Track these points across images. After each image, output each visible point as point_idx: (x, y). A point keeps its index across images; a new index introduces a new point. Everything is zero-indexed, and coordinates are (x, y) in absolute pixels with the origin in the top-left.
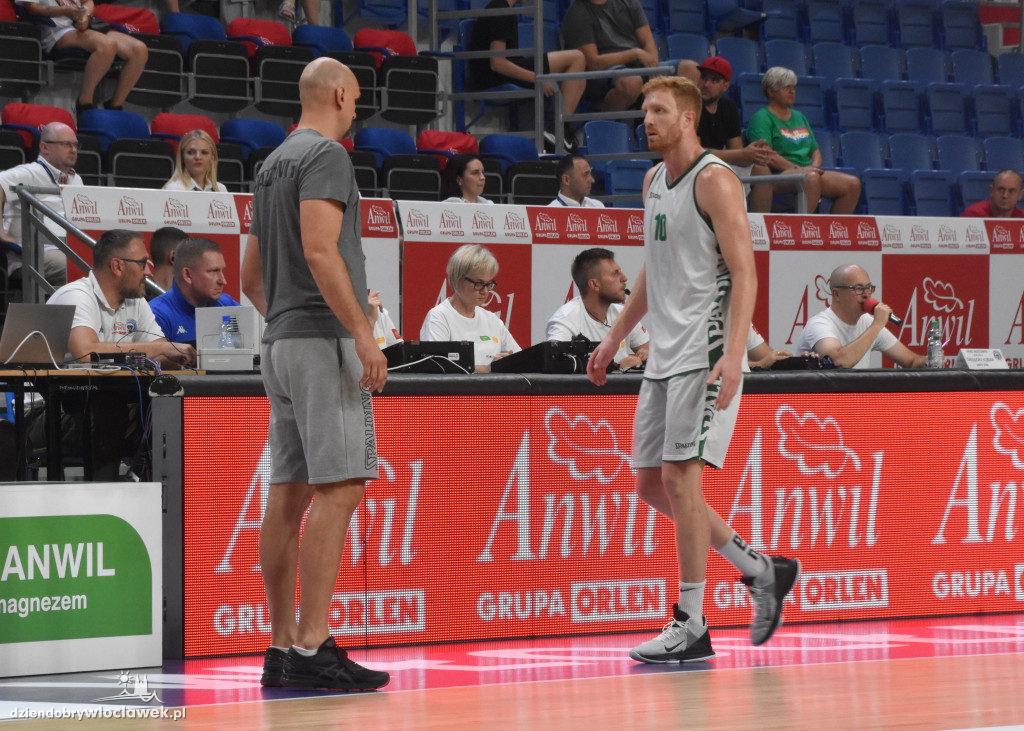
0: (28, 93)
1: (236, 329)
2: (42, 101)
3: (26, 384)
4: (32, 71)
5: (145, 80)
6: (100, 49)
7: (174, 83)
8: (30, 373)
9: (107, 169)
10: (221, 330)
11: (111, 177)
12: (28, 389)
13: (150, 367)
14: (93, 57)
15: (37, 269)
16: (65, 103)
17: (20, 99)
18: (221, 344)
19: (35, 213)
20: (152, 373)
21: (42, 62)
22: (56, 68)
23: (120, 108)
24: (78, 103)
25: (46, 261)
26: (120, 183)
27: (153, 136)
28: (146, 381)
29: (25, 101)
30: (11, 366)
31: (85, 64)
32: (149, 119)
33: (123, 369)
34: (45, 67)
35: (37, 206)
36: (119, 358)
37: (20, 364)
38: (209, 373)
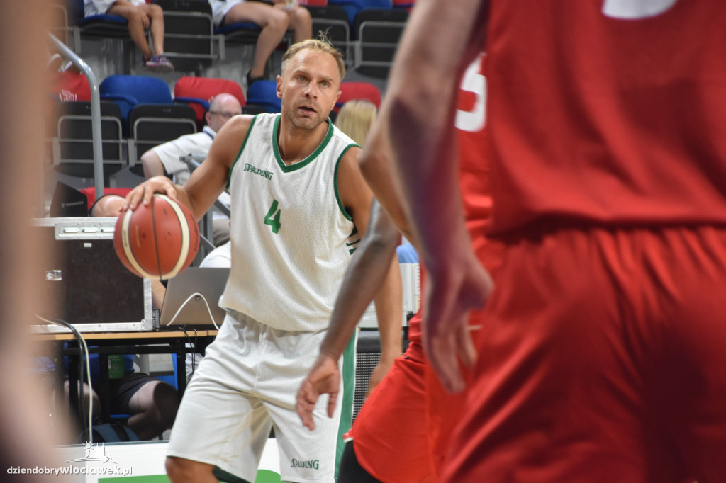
0: (201, 67)
3: (188, 345)
4: (204, 47)
6: (272, 24)
8: (191, 334)
12: (189, 350)
14: (265, 32)
15: (206, 235)
16: (236, 75)
17: (193, 74)
21: (213, 37)
22: (228, 43)
24: (248, 76)
25: (214, 230)
29: (198, 74)
30: (174, 328)
31: (257, 37)
34: (217, 42)
37: (182, 326)
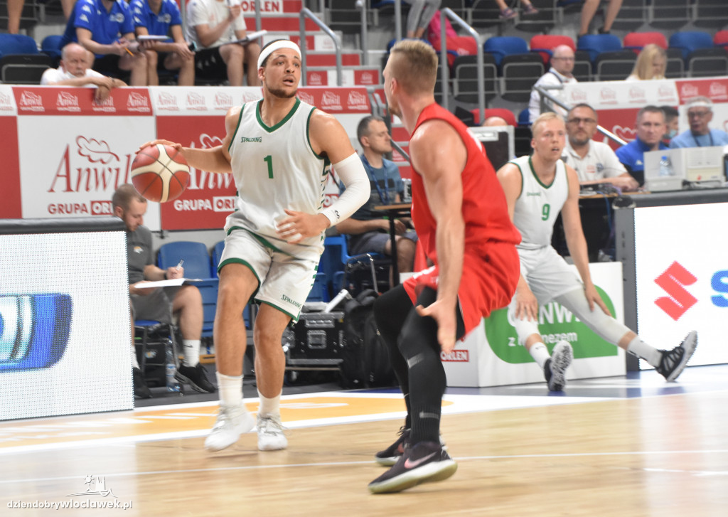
0: (547, 29)
1: (670, 165)
2: (555, 33)
5: (622, 14)
7: (639, 14)
9: (594, 71)
10: (661, 165)
11: (597, 76)
13: (614, 191)
16: (570, 33)
17: (542, 33)
18: (661, 174)
19: (548, 102)
20: (616, 195)
21: (555, 9)
23: (608, 33)
26: (602, 79)
27: (625, 48)
28: (611, 200)
29: (545, 34)
32: (621, 38)
33: (598, 193)
34: (558, 12)
35: (549, 98)
36: (595, 187)
38: (653, 192)
